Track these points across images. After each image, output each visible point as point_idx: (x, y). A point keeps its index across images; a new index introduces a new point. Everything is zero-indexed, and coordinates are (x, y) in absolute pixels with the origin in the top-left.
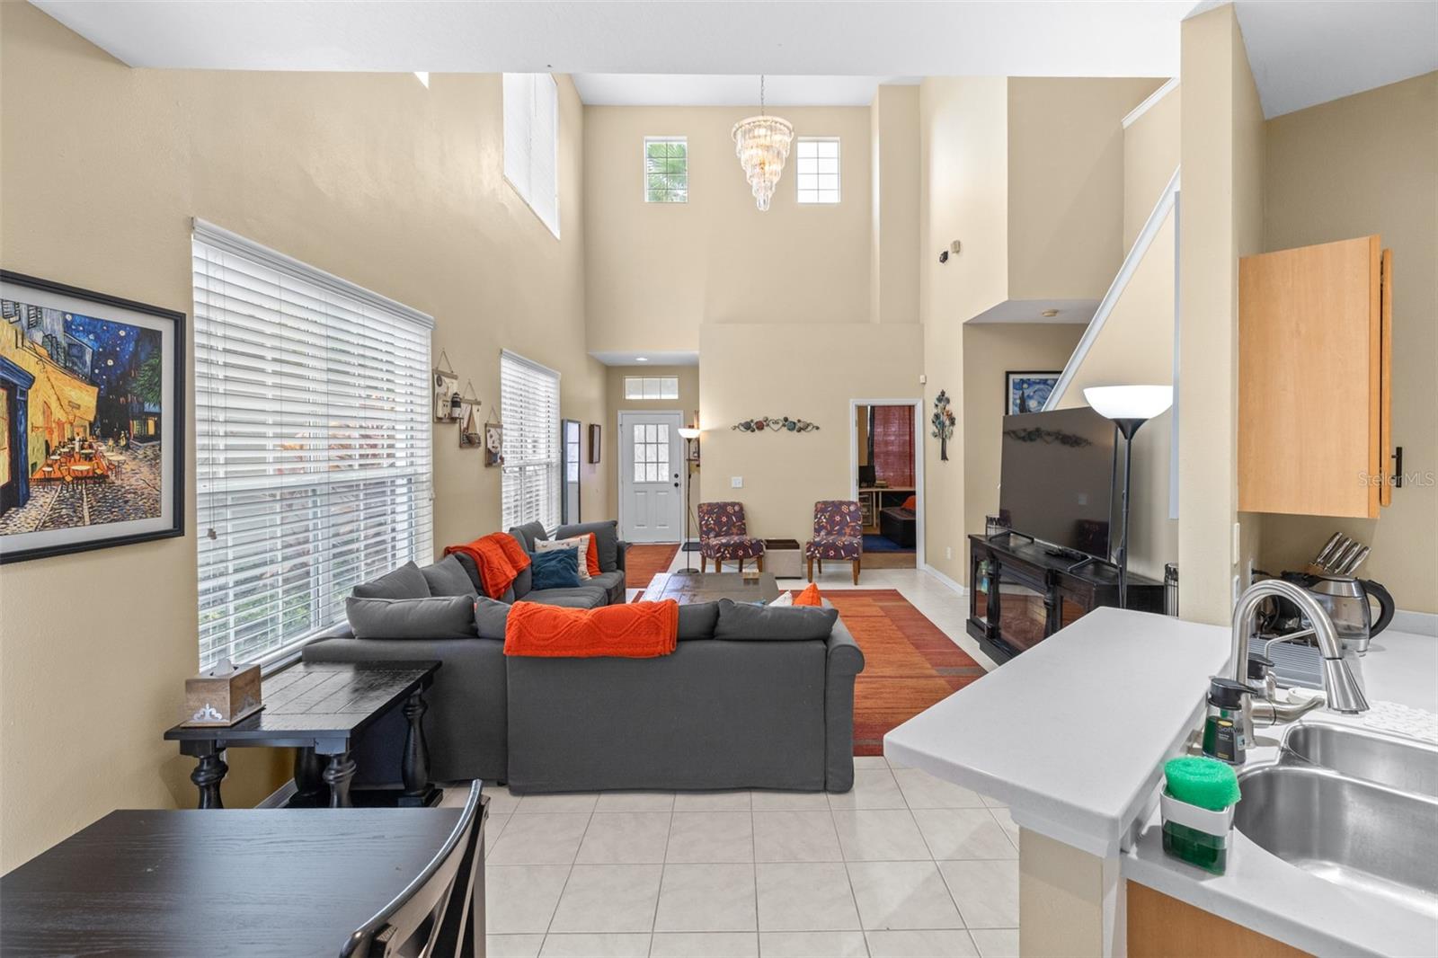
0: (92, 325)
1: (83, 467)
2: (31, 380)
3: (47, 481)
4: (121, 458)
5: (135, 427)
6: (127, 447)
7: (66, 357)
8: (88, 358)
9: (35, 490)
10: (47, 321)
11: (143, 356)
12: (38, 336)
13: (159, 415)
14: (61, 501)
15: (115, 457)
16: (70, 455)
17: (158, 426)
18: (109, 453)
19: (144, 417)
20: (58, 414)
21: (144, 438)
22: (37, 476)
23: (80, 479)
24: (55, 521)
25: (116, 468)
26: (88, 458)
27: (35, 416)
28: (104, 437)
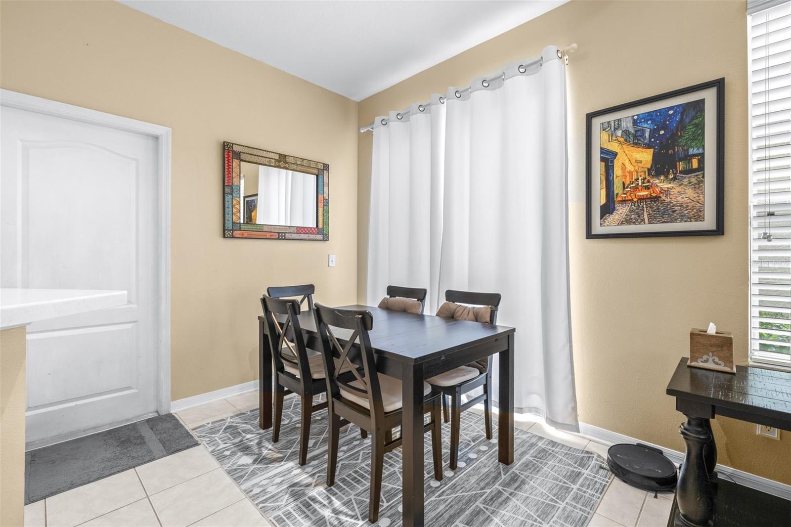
0: (649, 116)
1: (644, 193)
2: (615, 154)
3: (624, 201)
4: (670, 186)
5: (681, 166)
6: (675, 179)
7: (635, 139)
8: (647, 135)
9: (617, 206)
10: (624, 124)
11: (687, 120)
12: (619, 133)
13: (702, 155)
14: (631, 211)
15: (665, 186)
16: (636, 187)
17: (701, 162)
18: (661, 184)
19: (688, 158)
20: (629, 167)
21: (689, 171)
22: (619, 199)
23: (641, 199)
24: (628, 221)
25: (667, 192)
26: (647, 188)
27: (618, 171)
28: (657, 175)
